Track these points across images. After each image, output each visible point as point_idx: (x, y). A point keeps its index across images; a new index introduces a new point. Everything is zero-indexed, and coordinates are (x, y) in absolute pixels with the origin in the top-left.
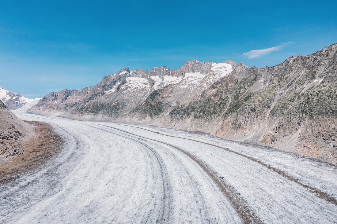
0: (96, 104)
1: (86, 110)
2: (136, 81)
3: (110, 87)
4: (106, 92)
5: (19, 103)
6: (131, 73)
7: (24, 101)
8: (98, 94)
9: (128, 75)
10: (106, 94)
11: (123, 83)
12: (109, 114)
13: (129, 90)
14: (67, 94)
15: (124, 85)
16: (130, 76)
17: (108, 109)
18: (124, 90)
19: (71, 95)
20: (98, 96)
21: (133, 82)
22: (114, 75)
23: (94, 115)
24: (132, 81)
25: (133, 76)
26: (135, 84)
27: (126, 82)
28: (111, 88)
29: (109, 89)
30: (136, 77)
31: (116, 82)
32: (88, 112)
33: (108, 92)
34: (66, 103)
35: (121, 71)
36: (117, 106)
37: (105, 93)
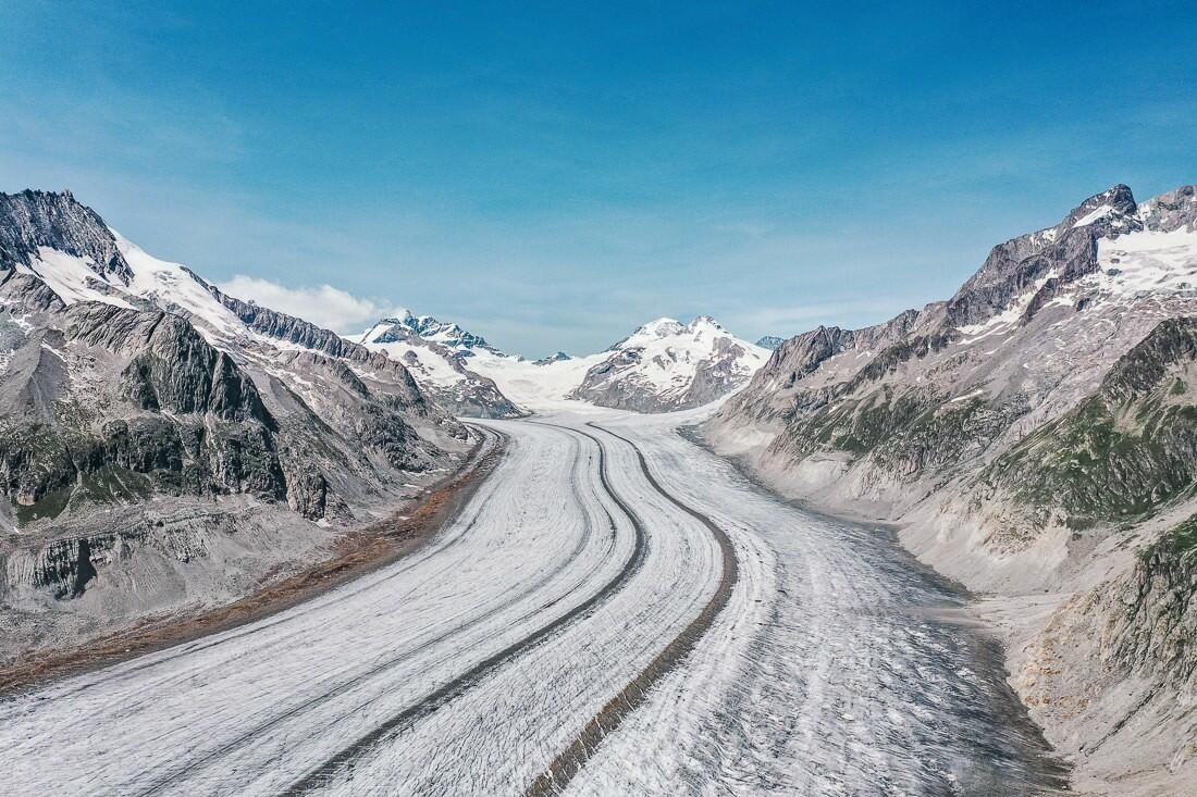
0: (881, 400)
1: (825, 437)
2: (1156, 256)
3: (996, 300)
4: (965, 330)
5: (725, 382)
6: (1144, 210)
7: (744, 373)
8: (915, 344)
9: (1116, 224)
10: (964, 341)
11: (1069, 276)
12: (909, 466)
13: (1097, 307)
14: (819, 347)
15: (1072, 286)
16: (1136, 227)
17: (911, 437)
18: (1062, 312)
19: (842, 349)
20: (913, 358)
21: (1135, 264)
22: (1046, 235)
23: (850, 463)
24: (1133, 254)
25: (1154, 227)
26: (1145, 273)
27: (1092, 267)
28: (1000, 308)
29: (991, 310)
30: (1176, 227)
31: (1034, 270)
32: (829, 445)
33: (977, 328)
34: (802, 389)
35: (1081, 211)
36: (967, 415)
37: (959, 336)
